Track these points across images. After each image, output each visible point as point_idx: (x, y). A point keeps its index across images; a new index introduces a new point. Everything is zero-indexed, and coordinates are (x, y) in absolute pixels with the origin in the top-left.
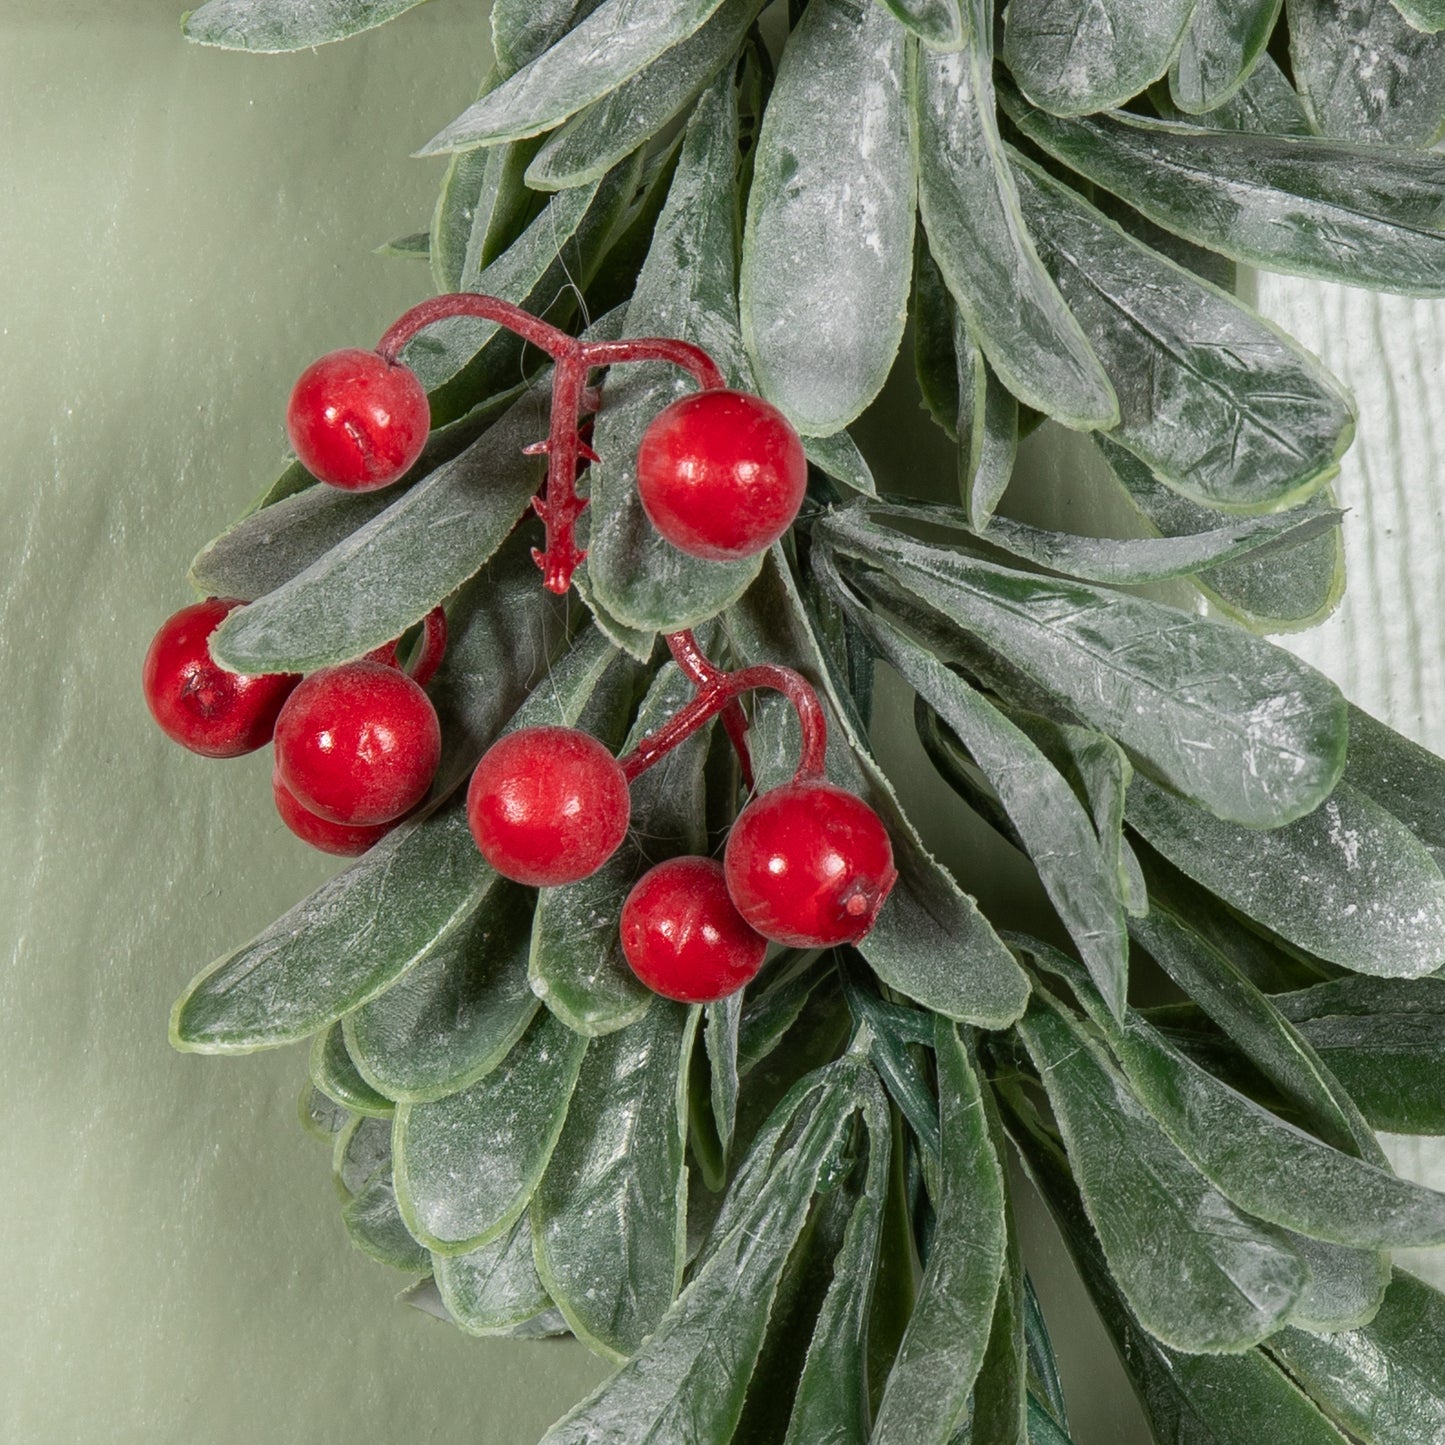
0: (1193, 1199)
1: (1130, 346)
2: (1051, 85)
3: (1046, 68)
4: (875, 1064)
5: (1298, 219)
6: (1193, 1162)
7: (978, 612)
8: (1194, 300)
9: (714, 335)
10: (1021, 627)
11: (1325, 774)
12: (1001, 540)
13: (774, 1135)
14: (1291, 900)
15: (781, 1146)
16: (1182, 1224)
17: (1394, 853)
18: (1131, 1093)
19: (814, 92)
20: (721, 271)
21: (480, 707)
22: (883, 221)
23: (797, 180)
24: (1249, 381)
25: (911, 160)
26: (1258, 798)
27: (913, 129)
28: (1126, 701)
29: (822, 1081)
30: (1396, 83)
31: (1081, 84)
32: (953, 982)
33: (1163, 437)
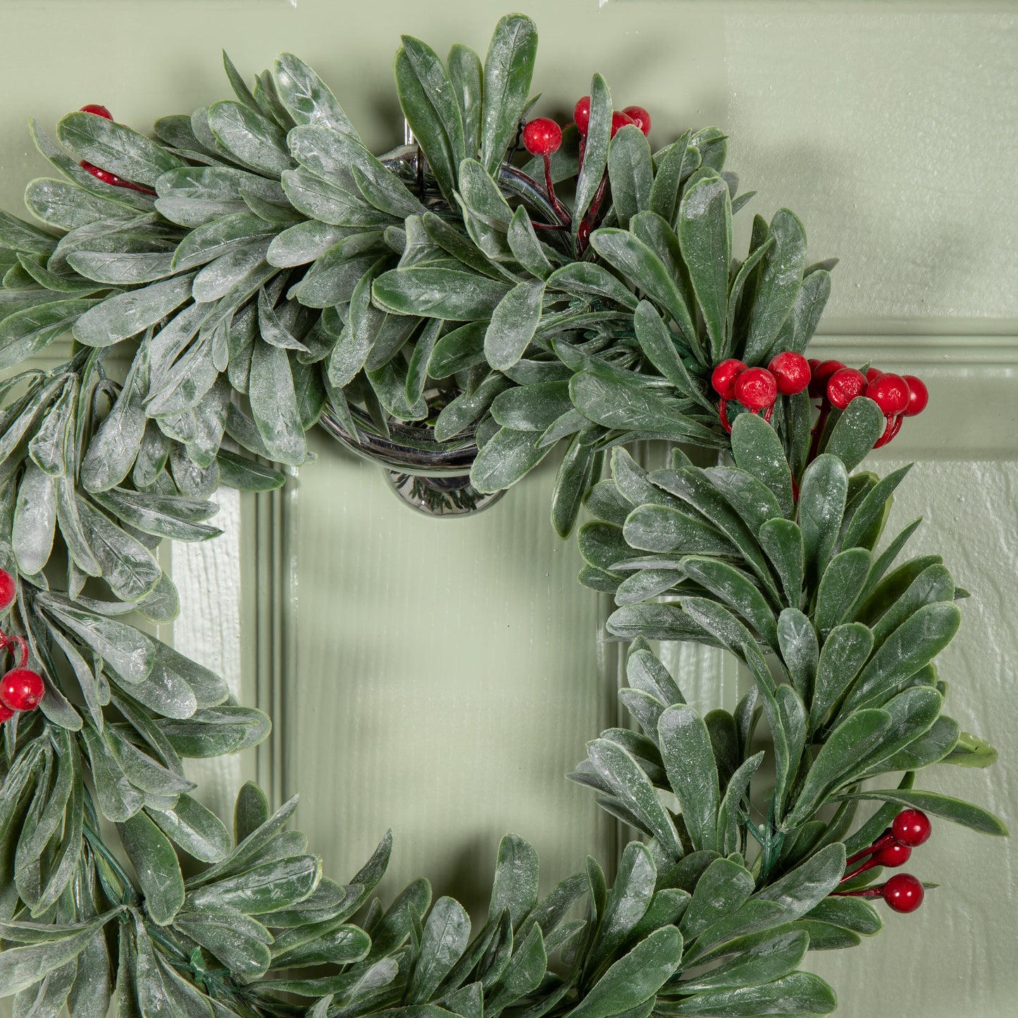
0: (118, 779)
1: (109, 554)
2: (90, 484)
3: (90, 479)
4: (49, 738)
5: (158, 519)
6: (121, 768)
7: (70, 622)
8: (127, 542)
10: (81, 626)
11: (148, 671)
12: (81, 602)
13: (21, 756)
14: (153, 698)
15: (23, 759)
16: (114, 786)
17: (181, 686)
18: (108, 748)
19: (33, 483)
20: (7, 530)
22: (49, 517)
23: (28, 506)
24: (136, 565)
25: (55, 503)
26: (132, 675)
27: (56, 494)
28: (104, 648)
29: (35, 743)
30: (202, 477)
31: (98, 484)
32: (64, 719)
33: (114, 579)
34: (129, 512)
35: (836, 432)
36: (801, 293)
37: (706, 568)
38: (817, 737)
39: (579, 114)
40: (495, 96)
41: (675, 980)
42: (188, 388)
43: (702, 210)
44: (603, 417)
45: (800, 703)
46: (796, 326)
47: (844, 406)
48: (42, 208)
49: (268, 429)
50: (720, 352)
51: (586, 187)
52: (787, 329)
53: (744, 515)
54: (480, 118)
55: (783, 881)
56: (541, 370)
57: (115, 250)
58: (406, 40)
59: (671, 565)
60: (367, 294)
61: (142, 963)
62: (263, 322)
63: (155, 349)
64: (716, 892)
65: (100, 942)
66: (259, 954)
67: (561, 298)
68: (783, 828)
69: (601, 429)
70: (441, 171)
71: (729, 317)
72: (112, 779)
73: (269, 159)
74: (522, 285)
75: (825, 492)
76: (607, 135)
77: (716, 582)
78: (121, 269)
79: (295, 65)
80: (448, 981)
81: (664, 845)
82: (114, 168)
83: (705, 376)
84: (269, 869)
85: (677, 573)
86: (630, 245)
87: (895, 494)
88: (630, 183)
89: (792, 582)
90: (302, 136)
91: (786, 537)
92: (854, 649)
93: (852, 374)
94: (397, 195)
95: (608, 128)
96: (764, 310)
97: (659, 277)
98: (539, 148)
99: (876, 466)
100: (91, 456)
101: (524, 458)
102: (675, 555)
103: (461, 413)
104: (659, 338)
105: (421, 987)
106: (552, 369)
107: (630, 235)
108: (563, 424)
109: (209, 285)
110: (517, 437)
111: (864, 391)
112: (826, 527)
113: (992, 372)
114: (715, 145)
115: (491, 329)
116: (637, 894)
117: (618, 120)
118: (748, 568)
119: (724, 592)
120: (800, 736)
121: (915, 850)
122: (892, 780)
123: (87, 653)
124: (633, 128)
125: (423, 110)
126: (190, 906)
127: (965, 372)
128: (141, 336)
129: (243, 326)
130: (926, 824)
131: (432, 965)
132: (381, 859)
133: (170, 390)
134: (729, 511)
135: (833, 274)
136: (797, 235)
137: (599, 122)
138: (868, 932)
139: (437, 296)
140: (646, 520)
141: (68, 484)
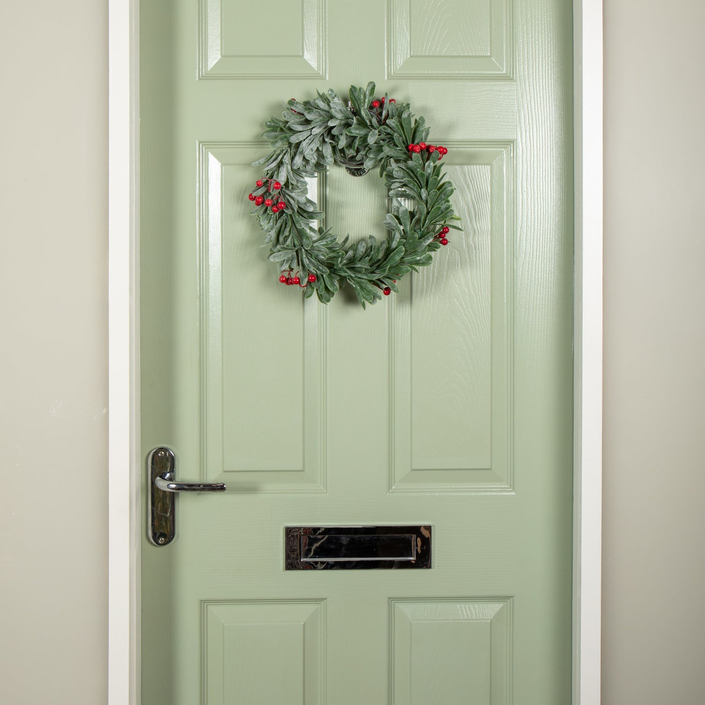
0: (300, 222)
1: (297, 180)
3: (293, 167)
6: (300, 220)
7: (290, 193)
9: (277, 180)
10: (292, 194)
12: (292, 190)
14: (305, 207)
17: (310, 205)
18: (297, 217)
19: (283, 168)
21: (265, 198)
22: (285, 174)
23: (281, 173)
24: (303, 182)
25: (287, 172)
26: (302, 203)
27: (287, 170)
28: (297, 198)
31: (295, 168)
32: (289, 212)
33: (299, 184)
34: (300, 173)
35: (431, 157)
36: (424, 133)
37: (408, 181)
38: (428, 213)
39: (382, 100)
40: (367, 97)
41: (403, 258)
42: (312, 150)
43: (406, 116)
44: (389, 154)
45: (425, 206)
46: (423, 138)
47: (432, 152)
48: (285, 117)
49: (327, 157)
50: (410, 143)
51: (384, 113)
52: (422, 139)
53: (415, 171)
54: (364, 101)
55: (422, 239)
56: (377, 146)
57: (297, 125)
58: (352, 86)
59: (402, 180)
60: (345, 132)
61: (304, 256)
62: (325, 138)
63: (304, 144)
64: (411, 239)
65: (295, 253)
66: (324, 256)
67: (380, 133)
68: (422, 230)
69: (388, 156)
70: (357, 111)
71: (411, 137)
72: (298, 222)
73: (327, 108)
74: (373, 130)
75: (429, 168)
76: (388, 104)
77: (410, 184)
78: (299, 128)
79: (332, 90)
80: (361, 259)
81: (400, 234)
82: (297, 110)
83: (407, 147)
84: (328, 238)
85: (402, 182)
86: (394, 122)
87: (442, 168)
88: (393, 112)
89: (423, 184)
90: (333, 103)
91: (423, 175)
92: (435, 195)
93: (433, 147)
94: (351, 115)
95: (388, 102)
96: (418, 135)
97: (399, 128)
98: (375, 106)
99: (438, 163)
100: (293, 163)
101: (374, 163)
102: (402, 178)
103: (361, 155)
104: (399, 140)
105: (356, 259)
106: (379, 146)
107: (393, 120)
108: (382, 155)
109: (315, 131)
110: (372, 159)
111: (436, 149)
112: (429, 174)
113: (460, 149)
114: (408, 105)
115: (369, 137)
116: (396, 241)
117: (390, 101)
118: (416, 182)
119: (411, 186)
120: (425, 212)
121: (446, 234)
122: (442, 222)
123: (293, 199)
124: (393, 102)
125: (354, 99)
126: (312, 246)
127: (455, 149)
128: (301, 141)
129: (321, 139)
130: (448, 229)
131: (358, 255)
132: (347, 239)
133: (308, 150)
134: (412, 171)
135: (430, 129)
136: (424, 121)
137: (387, 101)
138: (438, 248)
139: (358, 132)
140: (397, 171)
141: (289, 167)
